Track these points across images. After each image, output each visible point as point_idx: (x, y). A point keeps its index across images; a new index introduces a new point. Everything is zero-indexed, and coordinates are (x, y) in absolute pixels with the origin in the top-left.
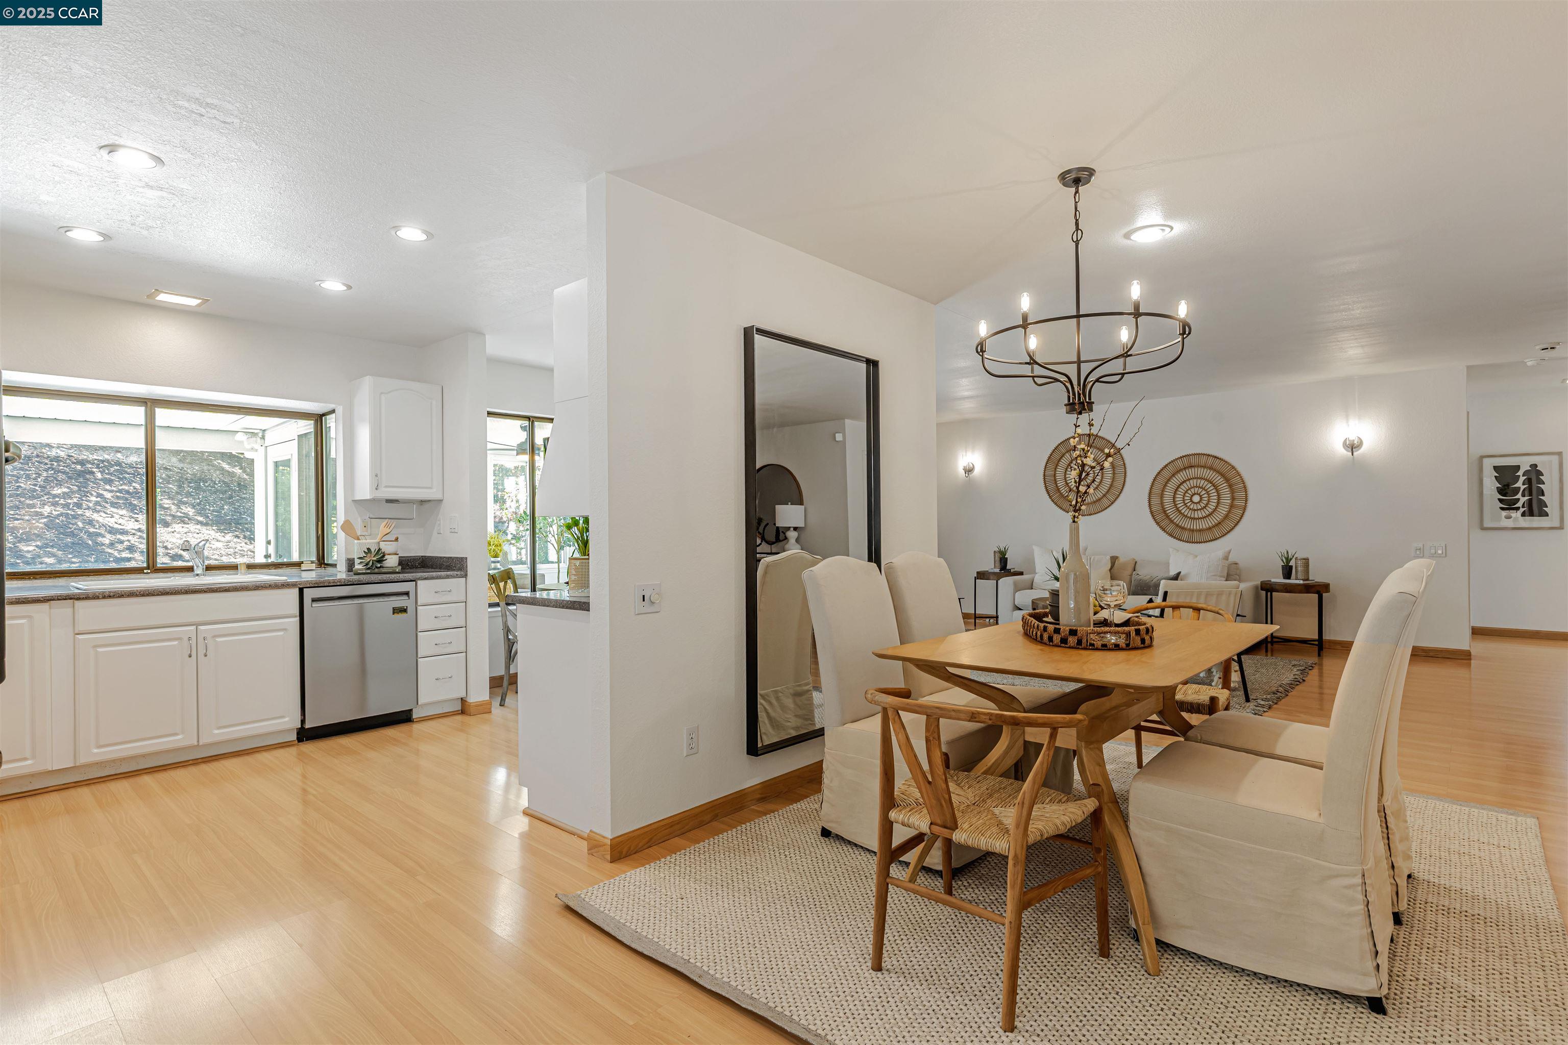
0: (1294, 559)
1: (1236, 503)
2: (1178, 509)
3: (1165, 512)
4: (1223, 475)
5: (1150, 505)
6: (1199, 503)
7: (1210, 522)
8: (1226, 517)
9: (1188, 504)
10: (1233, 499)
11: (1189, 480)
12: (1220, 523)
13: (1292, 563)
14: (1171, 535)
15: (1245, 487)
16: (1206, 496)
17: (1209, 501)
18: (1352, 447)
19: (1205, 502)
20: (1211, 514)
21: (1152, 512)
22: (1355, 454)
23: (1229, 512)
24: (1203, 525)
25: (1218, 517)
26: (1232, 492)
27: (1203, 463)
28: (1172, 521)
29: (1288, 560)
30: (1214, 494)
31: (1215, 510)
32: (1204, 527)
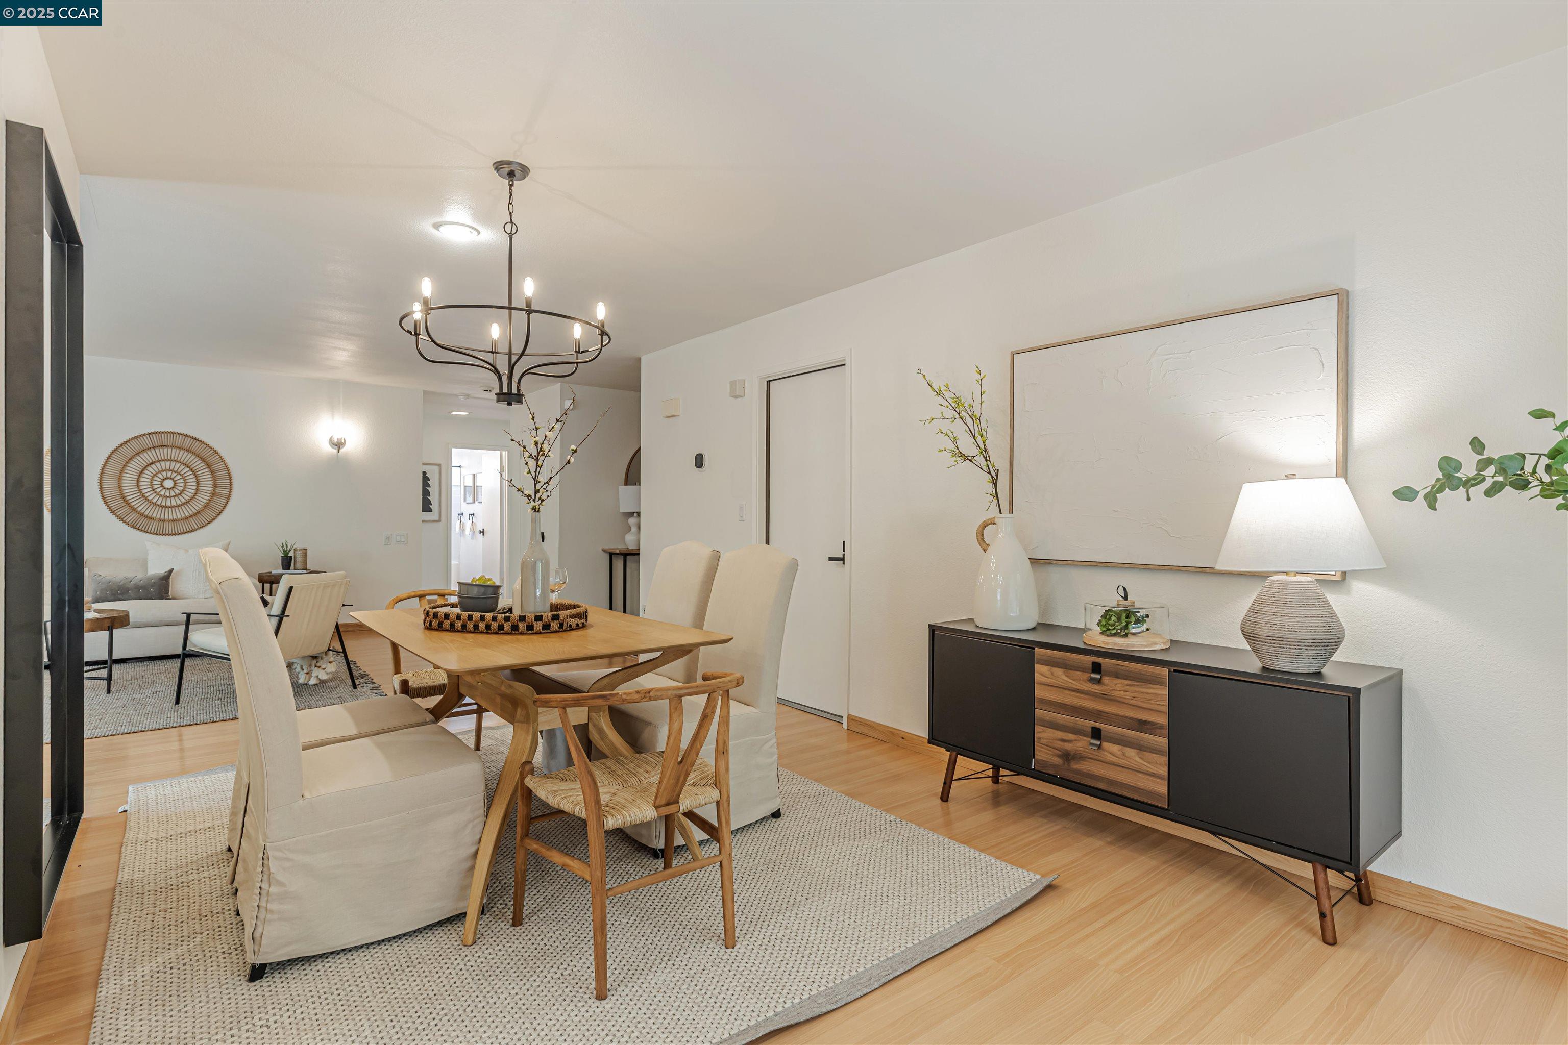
0: (292, 550)
1: (218, 491)
2: (143, 495)
3: (124, 497)
4: (203, 460)
5: (101, 488)
6: (172, 488)
7: (186, 511)
8: (207, 506)
9: (158, 490)
10: (215, 486)
11: (159, 461)
12: (199, 512)
13: (291, 554)
14: (133, 526)
15: (229, 474)
16: (182, 481)
17: (185, 487)
18: (339, 445)
19: (180, 489)
20: (187, 502)
21: (104, 498)
22: (341, 451)
23: (210, 500)
24: (178, 514)
25: (197, 506)
26: (215, 479)
27: (178, 444)
28: (134, 510)
29: (286, 552)
30: (192, 480)
31: (192, 498)
32: (179, 517)
